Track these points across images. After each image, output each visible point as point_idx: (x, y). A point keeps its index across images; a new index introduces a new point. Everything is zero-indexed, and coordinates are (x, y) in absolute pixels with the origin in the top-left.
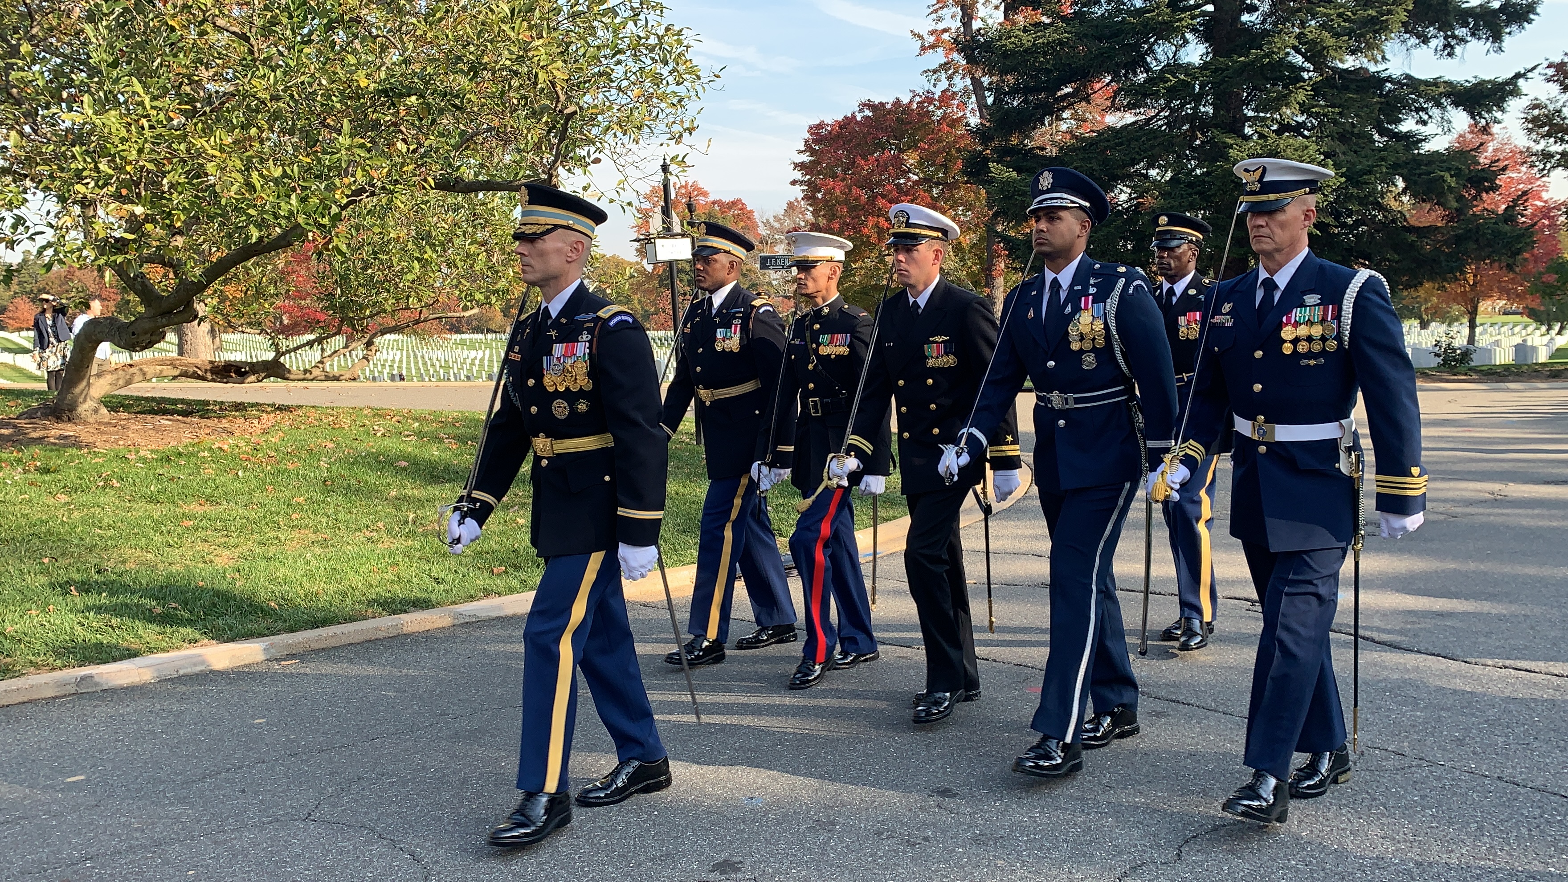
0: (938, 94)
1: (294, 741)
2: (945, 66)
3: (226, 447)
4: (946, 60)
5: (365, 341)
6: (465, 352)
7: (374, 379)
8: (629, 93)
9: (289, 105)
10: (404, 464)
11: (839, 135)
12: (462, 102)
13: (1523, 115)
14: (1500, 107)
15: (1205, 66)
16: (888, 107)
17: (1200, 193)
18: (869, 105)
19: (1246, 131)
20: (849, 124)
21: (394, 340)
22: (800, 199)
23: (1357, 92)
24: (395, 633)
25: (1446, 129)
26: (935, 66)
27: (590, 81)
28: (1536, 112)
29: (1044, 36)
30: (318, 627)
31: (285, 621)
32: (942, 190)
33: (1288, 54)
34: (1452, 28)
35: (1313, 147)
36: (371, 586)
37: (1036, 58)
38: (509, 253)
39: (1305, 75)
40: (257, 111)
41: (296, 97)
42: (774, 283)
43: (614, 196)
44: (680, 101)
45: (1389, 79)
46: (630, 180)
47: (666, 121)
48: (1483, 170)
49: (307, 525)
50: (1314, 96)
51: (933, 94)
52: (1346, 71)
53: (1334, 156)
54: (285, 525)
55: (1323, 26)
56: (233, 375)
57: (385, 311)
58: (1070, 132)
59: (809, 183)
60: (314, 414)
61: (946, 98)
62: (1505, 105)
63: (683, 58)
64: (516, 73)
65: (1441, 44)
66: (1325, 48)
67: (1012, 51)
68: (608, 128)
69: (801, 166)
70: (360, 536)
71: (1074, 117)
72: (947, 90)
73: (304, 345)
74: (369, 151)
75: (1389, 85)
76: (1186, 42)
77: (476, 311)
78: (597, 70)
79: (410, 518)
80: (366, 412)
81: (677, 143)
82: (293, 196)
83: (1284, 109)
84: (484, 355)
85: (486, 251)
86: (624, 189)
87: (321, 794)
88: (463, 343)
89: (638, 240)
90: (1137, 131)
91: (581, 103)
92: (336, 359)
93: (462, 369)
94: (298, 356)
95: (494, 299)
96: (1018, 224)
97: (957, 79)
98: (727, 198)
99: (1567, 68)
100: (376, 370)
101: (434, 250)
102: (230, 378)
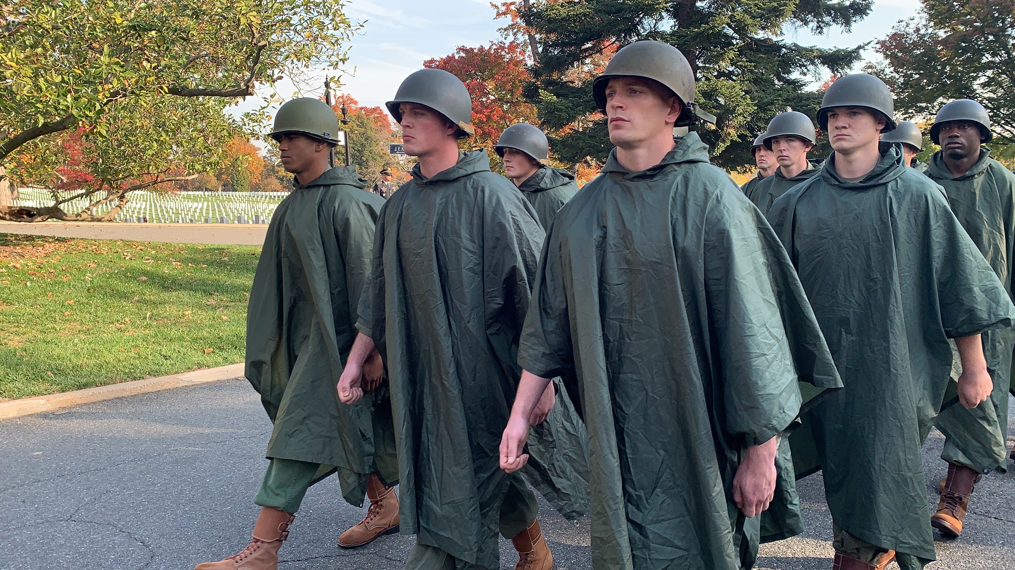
0: (507, 44)
1: (61, 467)
2: (512, 27)
3: (18, 266)
4: (512, 23)
5: (119, 195)
6: (190, 204)
7: (126, 220)
8: (302, 34)
9: (65, 33)
10: (144, 278)
12: (188, 36)
14: (849, 66)
15: (673, 34)
16: (476, 51)
18: (463, 49)
20: (450, 61)
21: (141, 195)
23: (765, 54)
24: (136, 393)
25: (817, 78)
26: (505, 26)
27: (275, 25)
29: (574, 10)
30: (81, 389)
31: (58, 385)
32: (510, 106)
33: (724, 28)
34: (822, 16)
35: (738, 87)
36: (120, 361)
37: (569, 24)
38: (219, 138)
39: (734, 42)
40: (42, 36)
41: (71, 28)
42: (401, 162)
44: (336, 41)
45: (784, 46)
46: (302, 92)
47: (327, 54)
49: (75, 320)
50: (739, 55)
51: (504, 44)
52: (759, 40)
53: (750, 93)
54: (60, 319)
55: (745, 11)
56: (25, 216)
57: (133, 175)
58: (590, 72)
60: (82, 244)
61: (512, 47)
62: (852, 65)
63: (339, 12)
64: (225, 18)
65: (815, 26)
66: (746, 25)
67: (555, 20)
68: (287, 57)
70: (113, 327)
71: (593, 63)
72: (513, 42)
73: (75, 197)
74: (122, 67)
75: (784, 49)
76: (662, 18)
77: (196, 176)
78: (280, 18)
79: (148, 315)
80: (119, 243)
81: (335, 68)
82: (69, 96)
83: (721, 62)
84: (203, 205)
85: (204, 136)
87: (79, 502)
88: (188, 197)
91: (270, 39)
92: (100, 206)
93: (188, 215)
94: (74, 204)
95: (208, 168)
96: (557, 130)
97: (519, 36)
98: (370, 106)
99: (888, 44)
100: (128, 214)
101: (167, 135)
102: (22, 219)
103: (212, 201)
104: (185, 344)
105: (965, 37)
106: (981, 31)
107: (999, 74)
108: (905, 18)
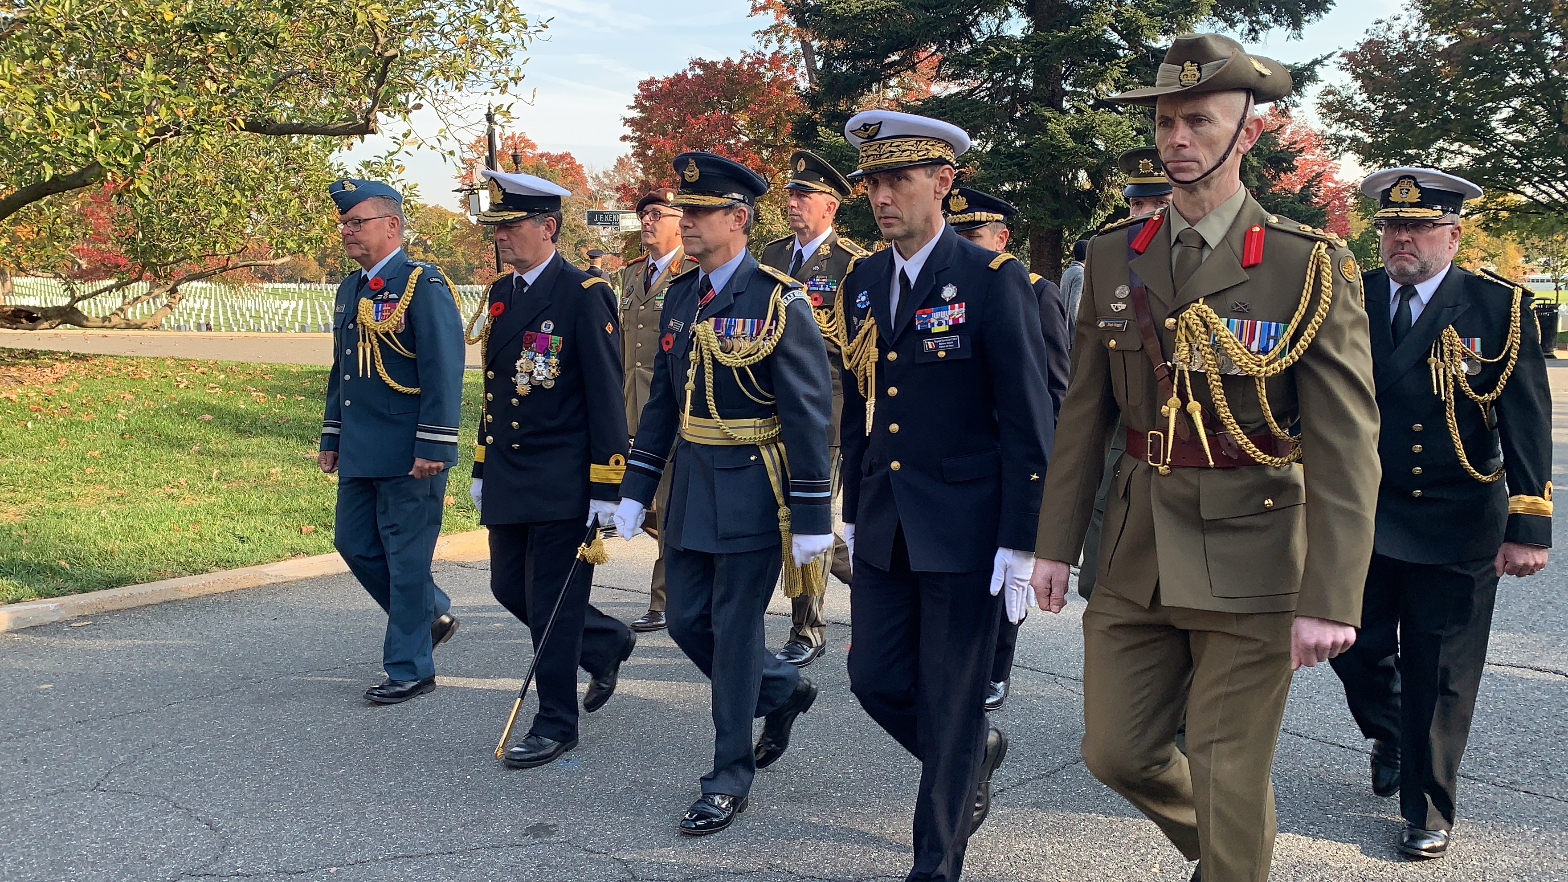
0: (769, 55)
1: (83, 708)
2: (775, 29)
3: (14, 397)
4: (776, 22)
5: (168, 288)
6: (278, 303)
7: (179, 328)
8: (453, 39)
9: (85, 35)
10: (208, 417)
11: (670, 93)
12: (275, 40)
13: (1319, 101)
15: (1026, 40)
16: (720, 66)
17: (1020, 165)
18: (700, 63)
19: (1064, 106)
20: (679, 82)
21: (202, 288)
22: (630, 155)
24: (196, 594)
26: (765, 28)
27: (411, 24)
28: (1330, 98)
29: (872, 3)
30: (112, 587)
31: (77, 581)
32: (772, 152)
33: (1105, 31)
34: (1257, 14)
35: (1126, 123)
36: (171, 544)
37: (864, 24)
38: (323, 200)
39: (1121, 53)
40: (50, 40)
41: (95, 28)
42: (603, 239)
43: (436, 144)
44: (505, 50)
46: (452, 129)
47: (490, 69)
48: (1282, 151)
49: (102, 480)
50: (1128, 74)
51: (764, 55)
52: (1160, 51)
53: (1145, 132)
54: (78, 480)
55: (1138, 5)
56: (24, 321)
57: (190, 257)
58: (896, 99)
59: (639, 140)
60: (112, 364)
61: (776, 60)
62: (1303, 90)
63: (509, 5)
64: (334, 13)
65: (1246, 28)
66: (1139, 27)
67: (843, 19)
68: (430, 74)
69: (632, 122)
70: (160, 493)
71: (900, 85)
72: (778, 52)
73: (101, 292)
74: (174, 88)
76: (1008, 16)
77: (287, 259)
78: (418, 13)
79: (214, 474)
80: (169, 362)
81: (503, 92)
82: (92, 133)
83: (1100, 85)
84: (297, 305)
85: (299, 197)
86: (445, 138)
87: (111, 762)
88: (275, 292)
89: (460, 191)
90: (960, 102)
91: (402, 46)
92: (139, 305)
93: (274, 319)
94: (98, 302)
95: (307, 248)
97: (787, 42)
98: (556, 151)
99: (1359, 57)
100: (181, 319)
101: (243, 195)
102: (20, 325)
103: (311, 299)
104: (271, 519)
105: (1478, 47)
106: (1503, 37)
107: (1531, 105)
108: (1386, 17)
